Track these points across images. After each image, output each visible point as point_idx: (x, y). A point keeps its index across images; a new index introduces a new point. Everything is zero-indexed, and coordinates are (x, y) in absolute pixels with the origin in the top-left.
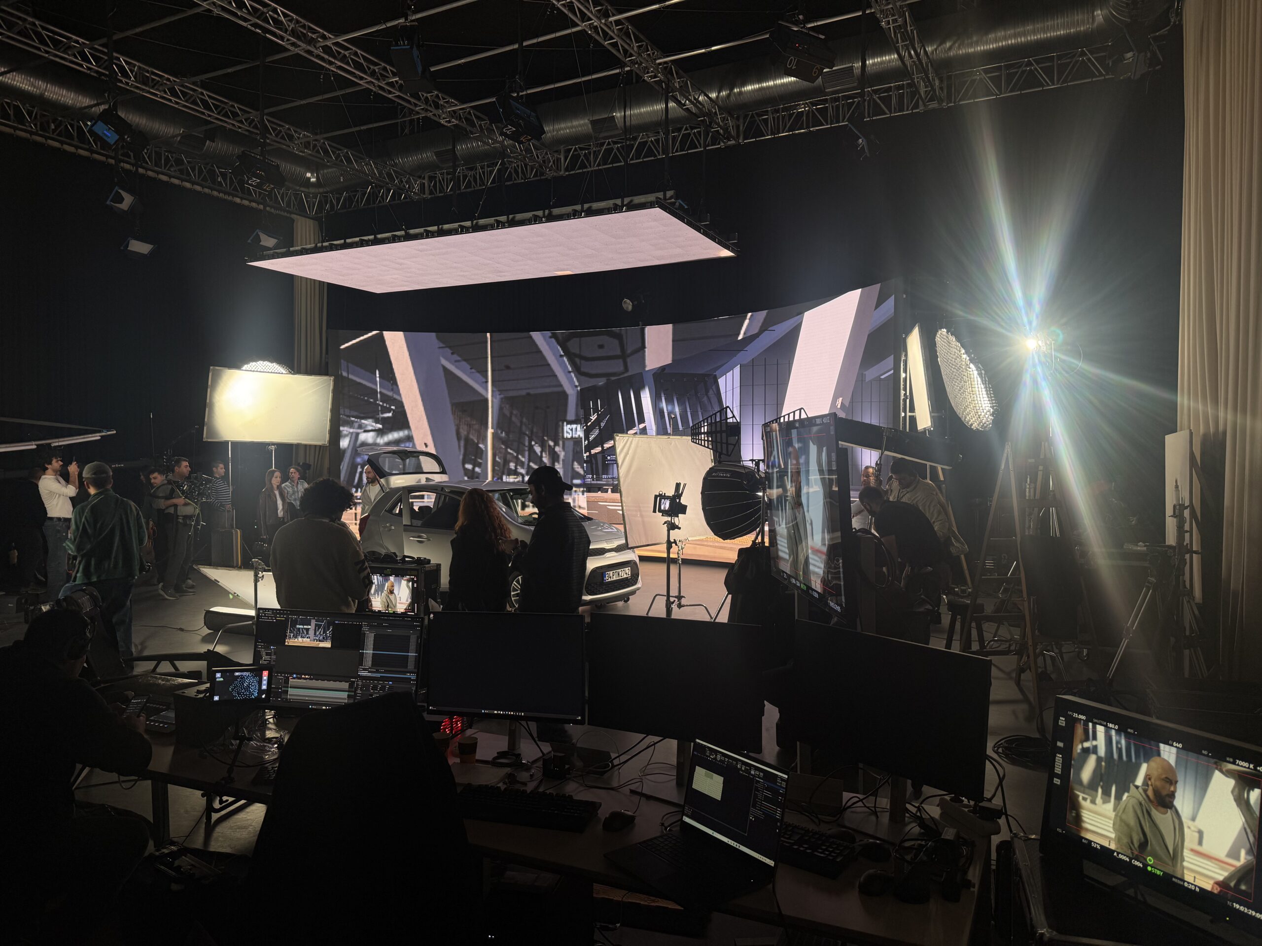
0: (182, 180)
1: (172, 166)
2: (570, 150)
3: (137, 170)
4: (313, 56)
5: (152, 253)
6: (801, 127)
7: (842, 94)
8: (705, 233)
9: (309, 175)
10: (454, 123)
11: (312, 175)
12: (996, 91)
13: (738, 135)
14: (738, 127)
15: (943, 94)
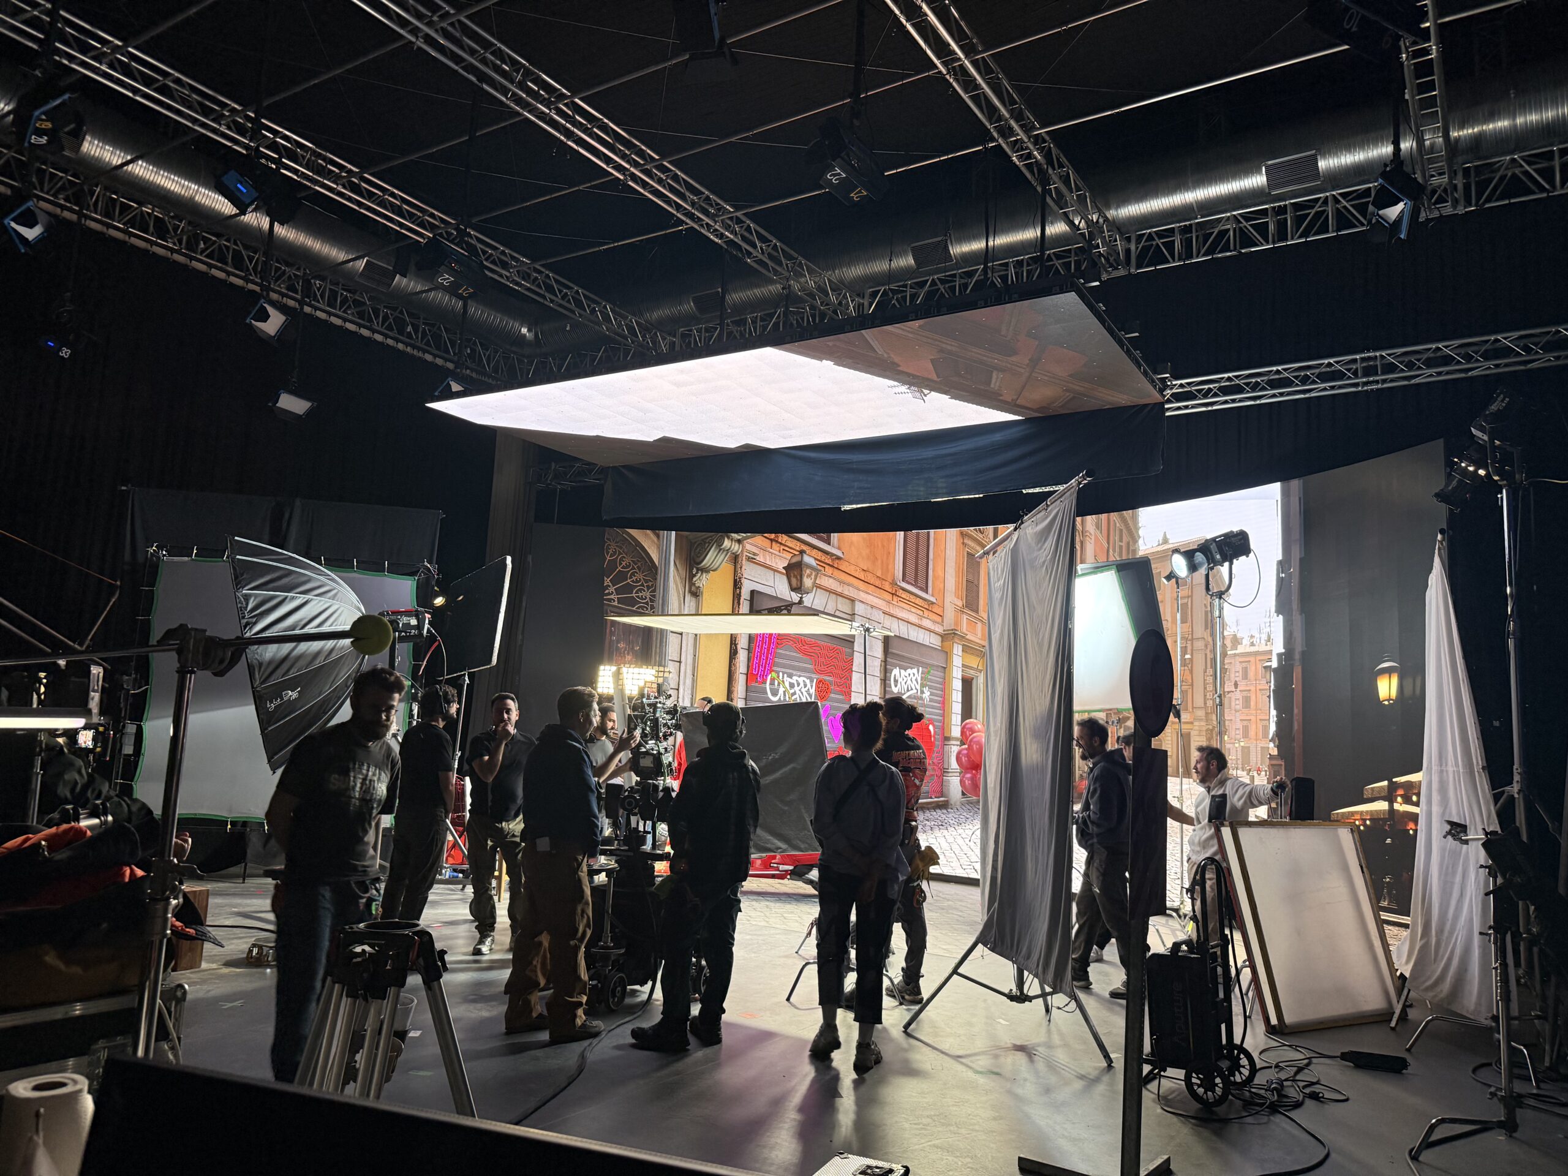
1: (349, 307)
2: (878, 292)
4: (544, 121)
6: (1226, 249)
7: (1292, 201)
8: (1128, 353)
9: (524, 330)
10: (727, 237)
11: (528, 331)
12: (1547, 186)
13: (1128, 262)
14: (1128, 251)
15: (1458, 194)
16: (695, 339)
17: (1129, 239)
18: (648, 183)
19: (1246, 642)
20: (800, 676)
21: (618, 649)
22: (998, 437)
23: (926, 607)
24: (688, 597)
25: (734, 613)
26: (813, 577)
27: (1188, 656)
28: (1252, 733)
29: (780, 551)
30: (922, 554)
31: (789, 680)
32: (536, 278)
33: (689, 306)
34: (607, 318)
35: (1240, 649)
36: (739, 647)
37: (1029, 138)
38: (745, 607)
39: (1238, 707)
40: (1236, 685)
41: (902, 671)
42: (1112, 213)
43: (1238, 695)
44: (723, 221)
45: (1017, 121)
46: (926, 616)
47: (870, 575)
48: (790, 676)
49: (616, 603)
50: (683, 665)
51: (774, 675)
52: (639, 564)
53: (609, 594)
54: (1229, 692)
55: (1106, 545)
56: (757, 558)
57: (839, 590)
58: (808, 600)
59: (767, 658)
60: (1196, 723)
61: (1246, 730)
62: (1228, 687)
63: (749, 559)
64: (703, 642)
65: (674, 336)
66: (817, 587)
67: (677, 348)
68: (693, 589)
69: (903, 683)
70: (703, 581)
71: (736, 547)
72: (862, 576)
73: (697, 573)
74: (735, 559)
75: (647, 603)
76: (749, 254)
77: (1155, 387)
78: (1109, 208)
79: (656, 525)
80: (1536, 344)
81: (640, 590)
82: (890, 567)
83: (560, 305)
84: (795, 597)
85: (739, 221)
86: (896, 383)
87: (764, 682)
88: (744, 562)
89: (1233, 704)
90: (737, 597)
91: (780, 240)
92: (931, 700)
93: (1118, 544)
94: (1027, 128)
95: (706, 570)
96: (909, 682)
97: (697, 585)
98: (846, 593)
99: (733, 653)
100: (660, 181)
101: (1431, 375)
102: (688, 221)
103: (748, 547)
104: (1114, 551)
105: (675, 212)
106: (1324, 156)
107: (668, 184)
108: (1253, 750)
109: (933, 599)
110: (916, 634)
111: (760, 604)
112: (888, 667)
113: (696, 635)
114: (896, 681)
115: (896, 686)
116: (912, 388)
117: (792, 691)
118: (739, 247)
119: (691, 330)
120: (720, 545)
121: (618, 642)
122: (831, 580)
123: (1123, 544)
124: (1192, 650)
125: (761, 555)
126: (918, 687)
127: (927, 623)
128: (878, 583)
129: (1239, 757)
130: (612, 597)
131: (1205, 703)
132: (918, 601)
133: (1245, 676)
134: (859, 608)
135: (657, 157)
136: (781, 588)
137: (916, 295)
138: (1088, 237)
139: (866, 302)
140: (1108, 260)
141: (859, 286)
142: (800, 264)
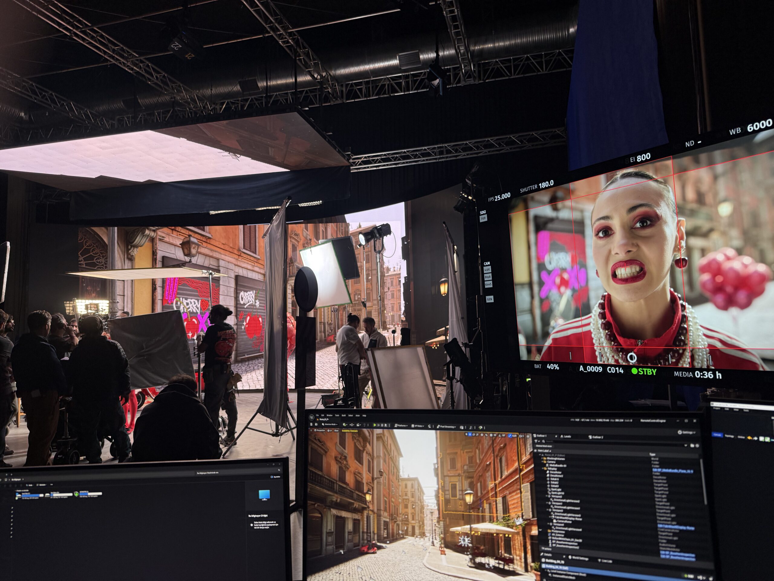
2: (224, 103)
6: (385, 93)
7: (412, 73)
8: (329, 142)
9: (22, 114)
10: (136, 70)
11: (25, 114)
12: (509, 74)
13: (342, 97)
14: (342, 91)
15: (476, 75)
16: (126, 123)
17: (342, 86)
18: (85, 39)
19: (392, 270)
20: (191, 299)
21: (87, 290)
22: (278, 179)
23: (256, 261)
24: (126, 261)
25: (154, 266)
26: (196, 248)
27: (370, 278)
28: (395, 309)
29: (177, 235)
30: (253, 235)
31: (186, 301)
32: (25, 86)
33: (120, 105)
34: (71, 109)
35: (390, 273)
36: (157, 286)
37: (286, 33)
38: (159, 264)
39: (390, 298)
40: (389, 289)
41: (245, 293)
42: (333, 73)
43: (389, 293)
44: (132, 61)
45: (279, 24)
46: (256, 265)
47: (226, 246)
48: (186, 299)
49: (84, 266)
50: (126, 297)
51: (177, 299)
52: (97, 244)
53: (80, 261)
54: (386, 292)
55: (336, 229)
56: (165, 239)
57: (211, 254)
58: (194, 260)
59: (173, 291)
60: (374, 307)
61: (393, 307)
62: (386, 290)
63: (160, 240)
64: (136, 285)
65: (114, 120)
66: (199, 253)
67: (116, 126)
68: (129, 256)
69: (246, 299)
70: (135, 252)
71: (152, 234)
72: (222, 247)
73: (131, 248)
74: (152, 240)
75: (103, 265)
76: (150, 80)
77: (345, 159)
78: (331, 69)
79: (107, 223)
80: (503, 142)
81: (98, 258)
82: (237, 242)
83: (41, 102)
84: (187, 259)
85: (142, 62)
86: (222, 151)
87: (172, 303)
88: (158, 241)
89: (388, 297)
90: (154, 260)
91: (166, 72)
92: (260, 306)
93: (341, 228)
94: (285, 29)
95: (136, 246)
96: (249, 298)
97: (131, 254)
98: (215, 255)
99: (154, 289)
100: (92, 38)
101: (465, 155)
102: (111, 60)
103: (159, 233)
104: (339, 232)
105: (103, 55)
106: (422, 53)
107: (98, 39)
108: (395, 316)
109: (259, 257)
110: (251, 275)
111: (167, 263)
112: (238, 291)
113: (132, 281)
114: (242, 298)
115: (242, 300)
116: (231, 153)
117: (188, 307)
118: (143, 76)
119: (123, 118)
120: (143, 233)
121: (87, 286)
122: (206, 249)
123: (343, 228)
124: (372, 275)
125: (167, 238)
126: (253, 300)
127: (256, 269)
128: (231, 250)
129: (391, 319)
130: (82, 262)
131: (377, 298)
132: (252, 258)
133: (392, 285)
134: (222, 263)
135: (90, 25)
136: (179, 254)
137: (244, 105)
138: (321, 83)
139: (218, 107)
140: (333, 95)
141: (214, 99)
142: (180, 86)
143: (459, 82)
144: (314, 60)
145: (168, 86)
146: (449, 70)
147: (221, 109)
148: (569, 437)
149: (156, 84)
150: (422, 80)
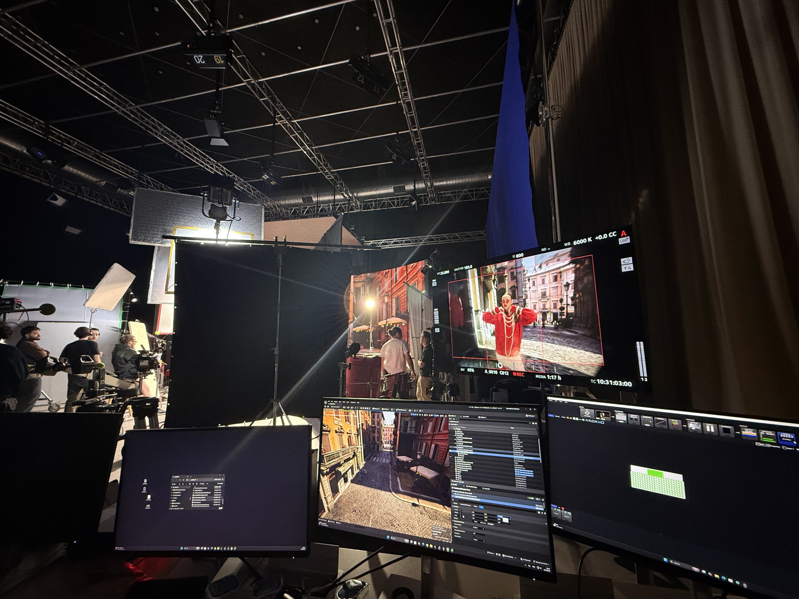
0: (104, 204)
1: (99, 197)
2: (293, 209)
3: (77, 196)
4: (172, 145)
5: (80, 234)
6: (385, 207)
7: (400, 197)
8: (352, 233)
12: (455, 200)
13: (361, 208)
14: (361, 205)
15: (437, 199)
37: (330, 172)
44: (240, 183)
45: (326, 167)
78: (355, 193)
101: (430, 243)
106: (406, 186)
135: (216, 162)
137: (304, 211)
138: (349, 200)
139: (289, 211)
140: (355, 207)
141: (286, 207)
142: (267, 199)
143: (427, 203)
144: (345, 187)
145: (260, 198)
146: (421, 196)
147: (291, 212)
148: (468, 417)
149: (253, 197)
150: (406, 201)
